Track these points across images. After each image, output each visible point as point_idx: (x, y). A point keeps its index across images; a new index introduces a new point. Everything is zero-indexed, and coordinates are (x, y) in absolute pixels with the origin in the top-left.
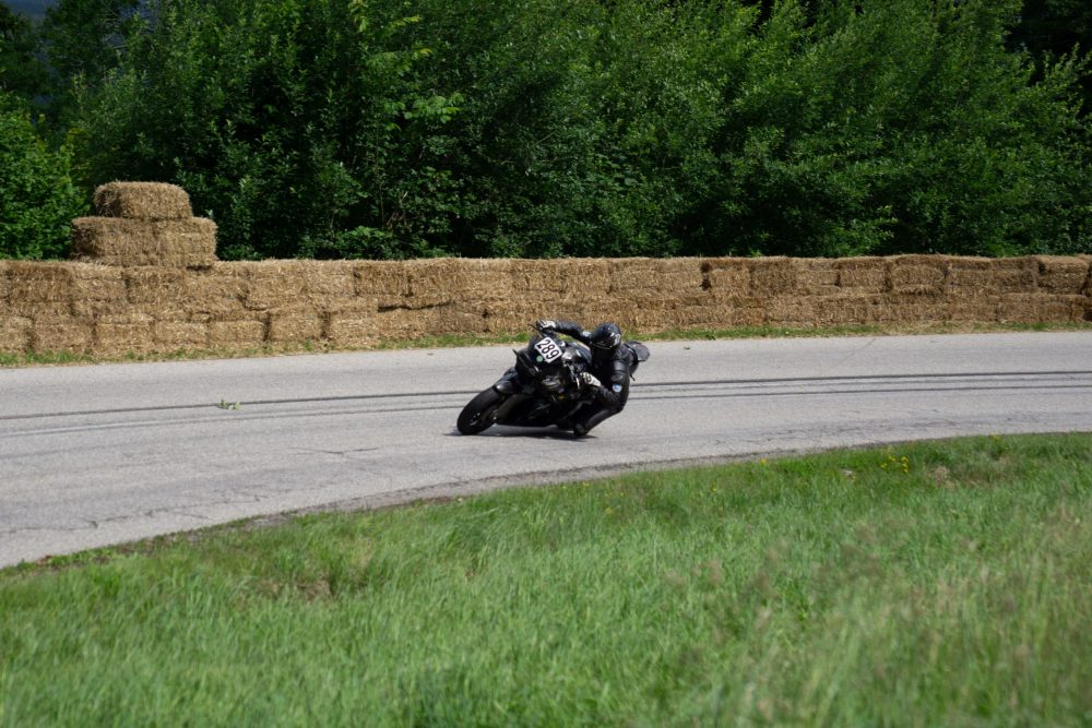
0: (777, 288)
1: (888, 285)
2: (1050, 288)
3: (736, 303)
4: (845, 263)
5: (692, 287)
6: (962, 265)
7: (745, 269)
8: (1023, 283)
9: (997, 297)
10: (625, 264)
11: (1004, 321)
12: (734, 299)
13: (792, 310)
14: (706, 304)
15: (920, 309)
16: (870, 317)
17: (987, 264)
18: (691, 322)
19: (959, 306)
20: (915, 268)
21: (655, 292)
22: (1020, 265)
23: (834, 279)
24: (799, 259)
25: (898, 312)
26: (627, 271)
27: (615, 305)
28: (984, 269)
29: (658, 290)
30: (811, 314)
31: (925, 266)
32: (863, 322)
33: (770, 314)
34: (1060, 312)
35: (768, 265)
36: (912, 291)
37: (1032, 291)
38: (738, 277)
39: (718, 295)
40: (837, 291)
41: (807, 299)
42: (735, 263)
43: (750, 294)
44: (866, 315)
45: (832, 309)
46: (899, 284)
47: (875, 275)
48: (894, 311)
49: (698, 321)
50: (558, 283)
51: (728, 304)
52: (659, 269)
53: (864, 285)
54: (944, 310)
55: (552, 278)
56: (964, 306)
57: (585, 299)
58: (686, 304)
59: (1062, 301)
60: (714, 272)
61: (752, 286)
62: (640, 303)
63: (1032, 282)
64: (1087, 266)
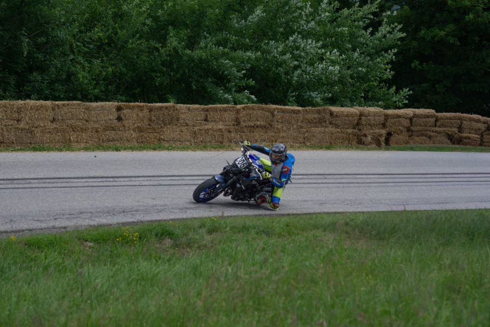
0: (167, 122)
1: (237, 122)
2: (337, 126)
3: (140, 130)
4: (211, 108)
5: (110, 120)
6: (283, 111)
7: (146, 111)
8: (321, 122)
9: (305, 130)
10: (64, 105)
11: (308, 144)
12: (138, 127)
13: (176, 135)
14: (119, 130)
15: (258, 136)
16: (226, 140)
17: (299, 111)
18: (109, 140)
19: (281, 135)
21: (84, 122)
22: (319, 112)
23: (203, 117)
24: (182, 105)
26: (65, 109)
27: (57, 130)
28: (297, 114)
29: (87, 121)
30: (188, 137)
31: (261, 111)
32: (221, 143)
33: (162, 137)
34: (343, 139)
35: (161, 108)
36: (252, 125)
37: (326, 127)
38: (141, 115)
39: (127, 125)
40: (206, 124)
41: (186, 129)
42: (139, 107)
43: (149, 125)
44: (223, 139)
45: (201, 135)
46: (244, 121)
47: (229, 116)
49: (113, 140)
50: (16, 115)
51: (134, 130)
52: (87, 109)
53: (222, 121)
54: (272, 136)
55: (11, 112)
56: (284, 134)
57: (35, 125)
58: (105, 130)
59: (344, 133)
60: (125, 111)
61: (150, 120)
62: (74, 129)
63: (326, 121)
64: (359, 113)
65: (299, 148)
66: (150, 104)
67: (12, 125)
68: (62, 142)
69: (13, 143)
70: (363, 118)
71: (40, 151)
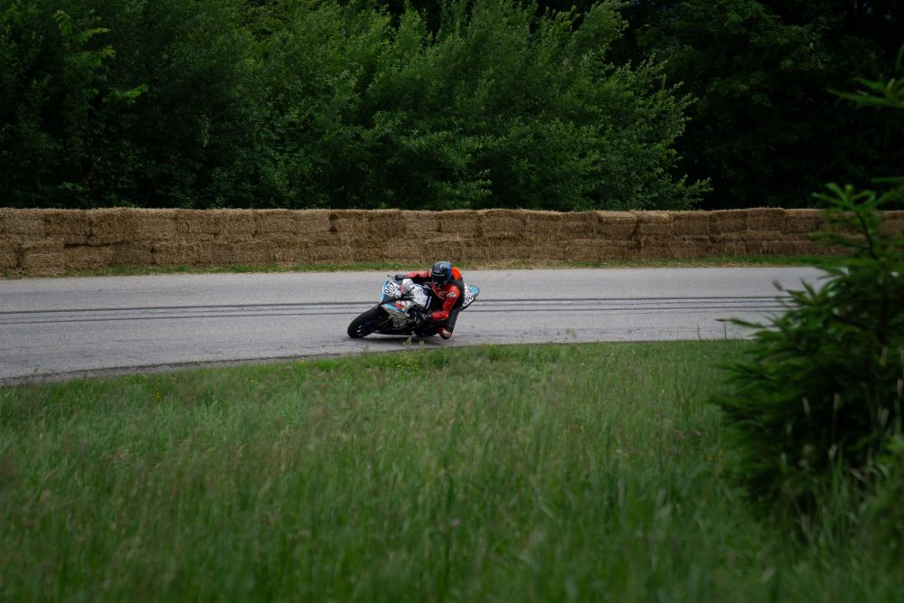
1: (479, 233)
2: (607, 236)
3: (358, 244)
4: (446, 215)
5: (322, 232)
6: (538, 218)
8: (585, 231)
9: (565, 242)
10: (268, 214)
11: (570, 260)
12: (357, 241)
13: (401, 250)
14: (333, 245)
15: (505, 250)
17: (558, 217)
18: (321, 258)
19: (535, 248)
20: (501, 218)
21: (292, 235)
22: (584, 218)
23: (436, 227)
24: (409, 211)
25: (487, 253)
26: (269, 219)
27: (260, 246)
28: (555, 221)
29: (294, 233)
30: (418, 253)
31: (509, 218)
32: (459, 260)
33: (385, 253)
35: (384, 215)
36: (498, 236)
37: (594, 237)
38: (359, 225)
39: (342, 238)
40: (439, 236)
41: (415, 242)
42: (356, 214)
43: (369, 237)
44: (461, 254)
45: (434, 250)
46: (488, 231)
47: (469, 224)
48: (484, 252)
49: (326, 258)
50: (212, 228)
51: (351, 245)
52: (296, 218)
53: (460, 231)
54: (524, 251)
55: (208, 224)
56: (540, 248)
57: (235, 240)
58: (316, 244)
59: (616, 246)
60: (340, 221)
61: (371, 231)
62: (279, 244)
63: (593, 231)
64: (636, 219)
65: (558, 265)
66: (369, 211)
67: (209, 240)
68: (266, 261)
69: (210, 262)
70: (642, 225)
71: (242, 272)
